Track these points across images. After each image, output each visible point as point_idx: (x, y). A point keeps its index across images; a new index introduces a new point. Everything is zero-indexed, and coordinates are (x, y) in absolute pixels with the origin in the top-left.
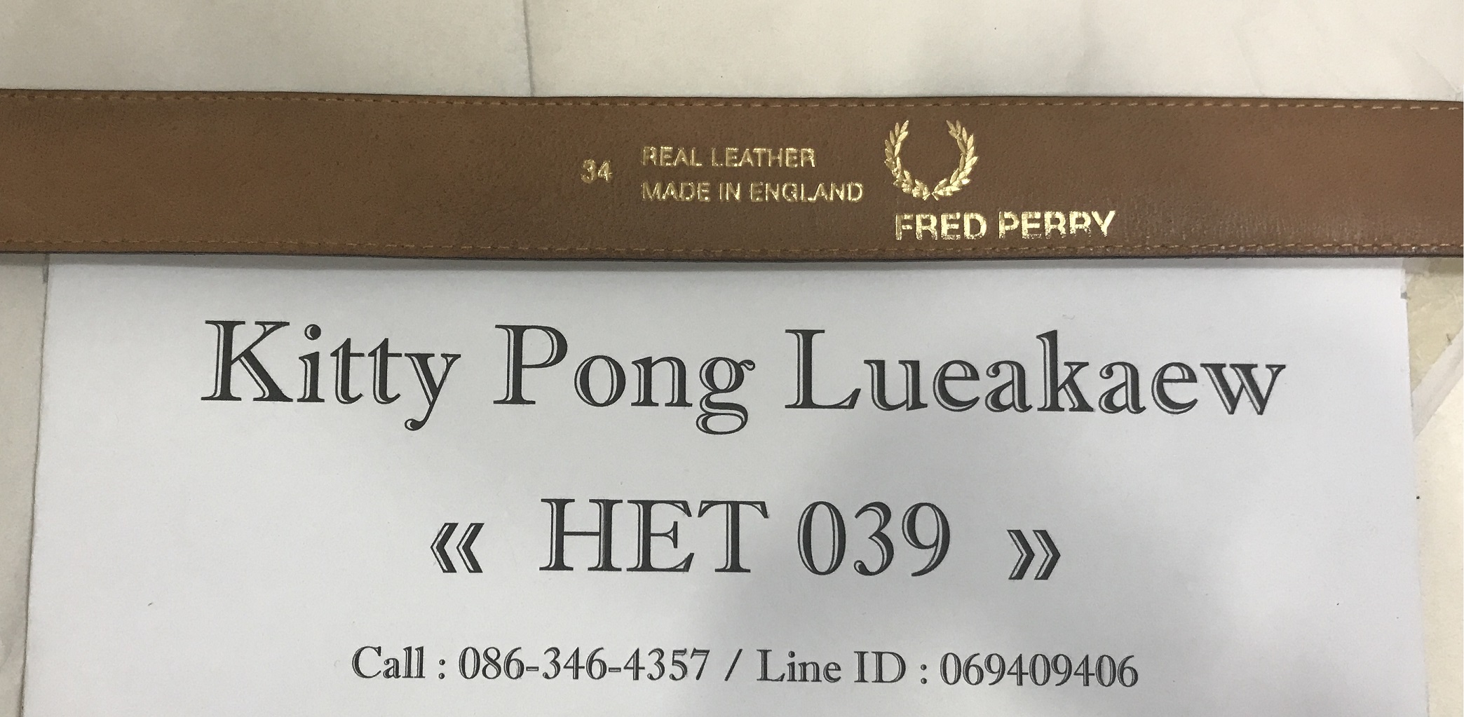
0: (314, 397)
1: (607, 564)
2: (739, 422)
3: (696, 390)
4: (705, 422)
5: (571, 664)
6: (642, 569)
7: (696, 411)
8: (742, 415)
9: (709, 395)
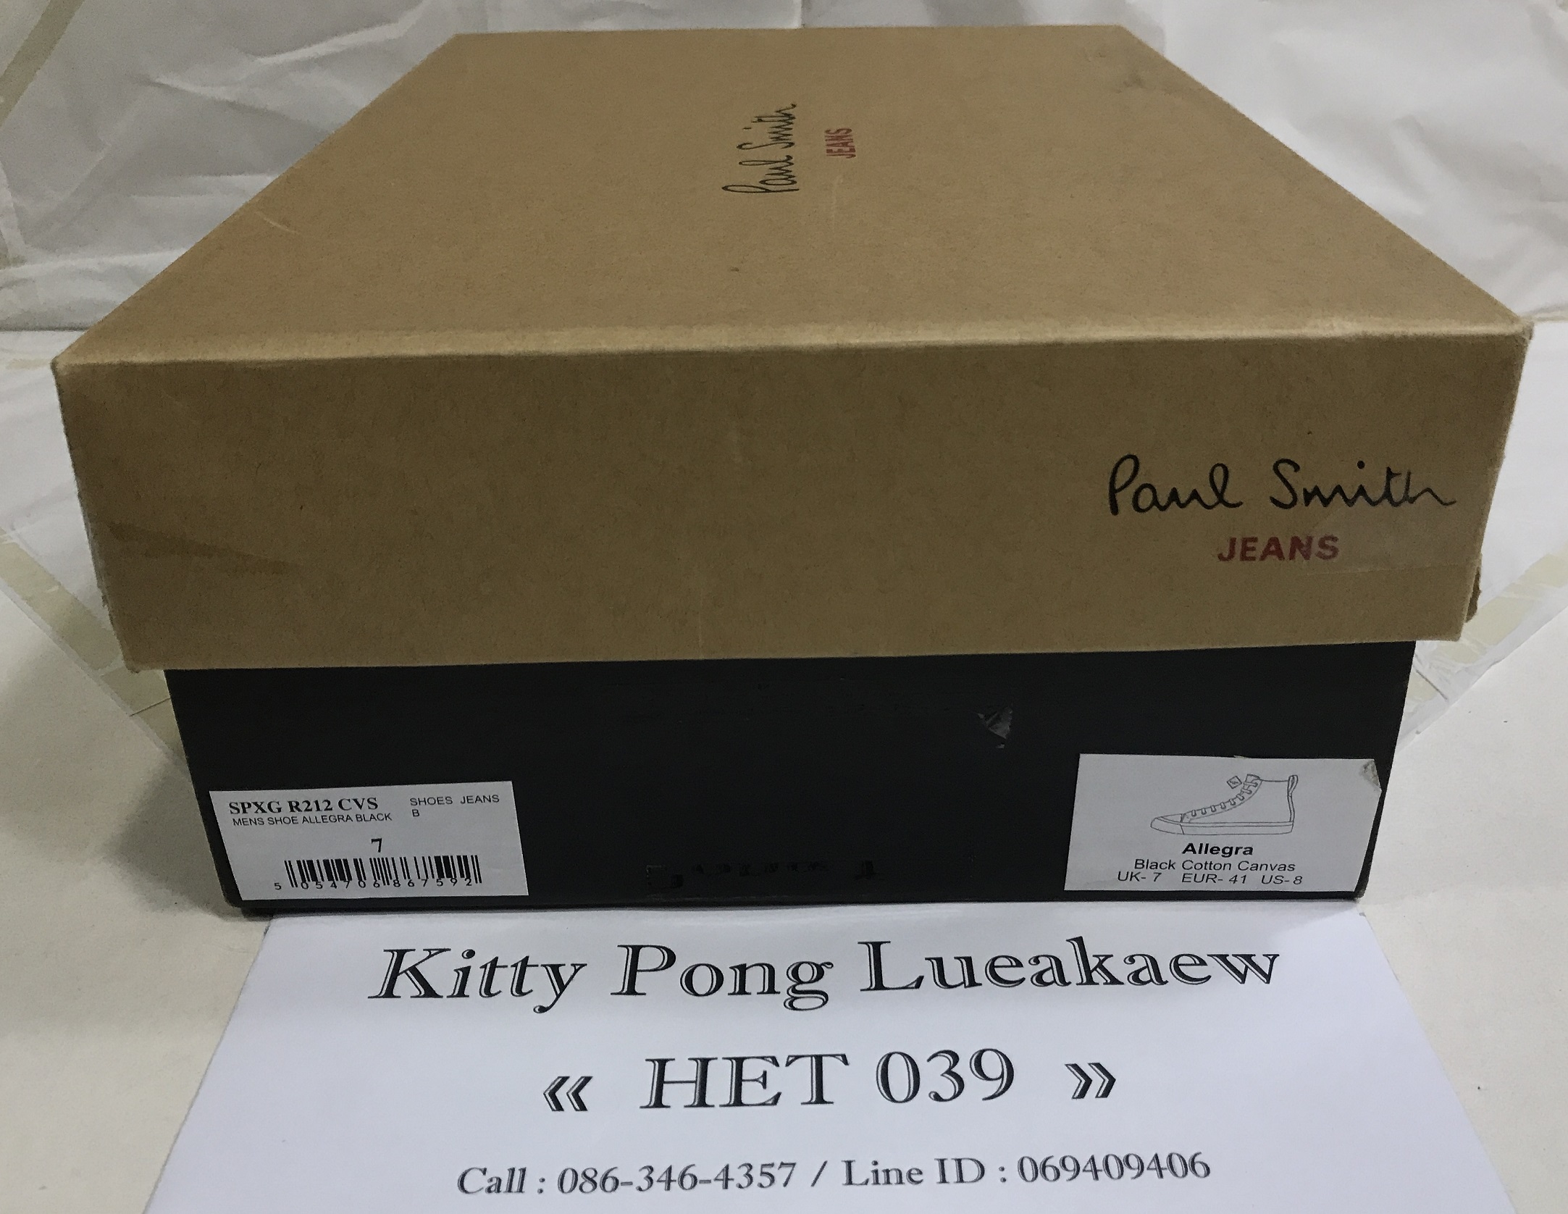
0: (461, 994)
1: (702, 1102)
2: (822, 1001)
3: (783, 983)
4: (791, 1004)
5: (664, 1178)
6: (734, 1105)
7: (784, 996)
8: (823, 997)
9: (794, 986)
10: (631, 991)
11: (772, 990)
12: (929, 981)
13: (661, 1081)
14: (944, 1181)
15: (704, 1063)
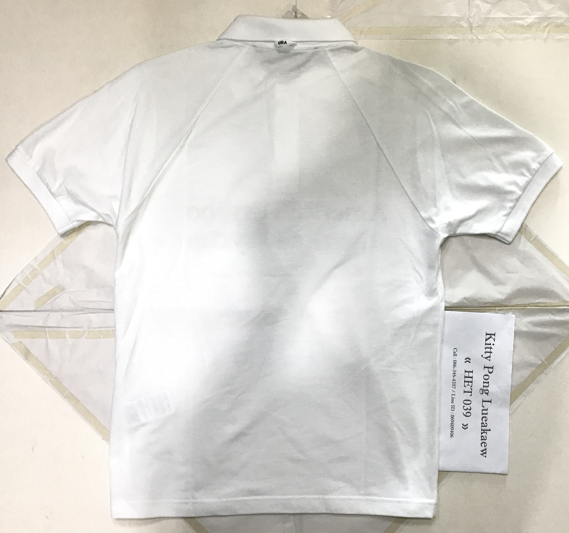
0: (486, 344)
1: (465, 377)
2: (481, 393)
4: (481, 389)
5: (454, 373)
6: (465, 381)
9: (484, 390)
10: (484, 368)
11: (484, 387)
12: (483, 408)
13: (469, 372)
14: (452, 406)
15: (472, 377)
